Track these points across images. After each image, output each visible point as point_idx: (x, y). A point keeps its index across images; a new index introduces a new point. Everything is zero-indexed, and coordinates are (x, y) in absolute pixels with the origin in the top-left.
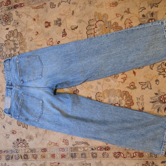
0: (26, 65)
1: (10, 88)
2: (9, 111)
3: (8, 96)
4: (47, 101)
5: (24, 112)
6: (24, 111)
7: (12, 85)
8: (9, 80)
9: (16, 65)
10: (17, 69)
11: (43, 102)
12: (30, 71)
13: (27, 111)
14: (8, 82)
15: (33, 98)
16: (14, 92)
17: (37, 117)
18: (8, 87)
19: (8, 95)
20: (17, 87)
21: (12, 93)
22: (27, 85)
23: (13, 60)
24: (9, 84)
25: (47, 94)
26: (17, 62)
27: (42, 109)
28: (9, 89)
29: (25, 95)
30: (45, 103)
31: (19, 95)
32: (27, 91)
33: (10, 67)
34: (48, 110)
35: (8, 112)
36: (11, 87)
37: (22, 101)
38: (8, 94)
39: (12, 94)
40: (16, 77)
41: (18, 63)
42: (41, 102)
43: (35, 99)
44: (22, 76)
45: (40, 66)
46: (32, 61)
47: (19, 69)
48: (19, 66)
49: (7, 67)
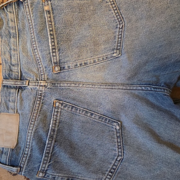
0: (71, 20)
1: (16, 88)
2: (12, 156)
3: (10, 111)
4: (135, 123)
5: (64, 157)
6: (62, 154)
7: (22, 79)
8: (14, 62)
9: (42, 17)
10: (44, 28)
11: (122, 127)
12: (85, 36)
13: (71, 154)
14: (11, 70)
15: (92, 114)
16: (31, 97)
17: (104, 174)
18: (10, 83)
19: (8, 108)
20: (43, 83)
21: (22, 100)
22: (73, 78)
23: (32, 4)
24: (14, 75)
25: (139, 104)
26: (46, 8)
27: (121, 147)
28: (13, 91)
29: (65, 107)
30: (127, 129)
31: (45, 107)
32: (72, 95)
33: (21, 24)
34: (139, 149)
35: (10, 161)
36: (19, 83)
37: (55, 124)
38: (11, 104)
39: (21, 104)
40: (39, 54)
41: (49, 12)
42: (118, 128)
43: (97, 117)
44: (59, 50)
45: (115, 24)
46: (92, 8)
47: (51, 31)
48: (51, 21)
49: (11, 24)
